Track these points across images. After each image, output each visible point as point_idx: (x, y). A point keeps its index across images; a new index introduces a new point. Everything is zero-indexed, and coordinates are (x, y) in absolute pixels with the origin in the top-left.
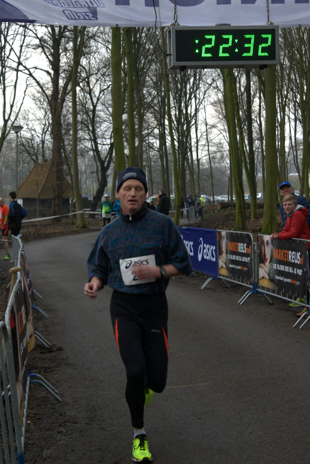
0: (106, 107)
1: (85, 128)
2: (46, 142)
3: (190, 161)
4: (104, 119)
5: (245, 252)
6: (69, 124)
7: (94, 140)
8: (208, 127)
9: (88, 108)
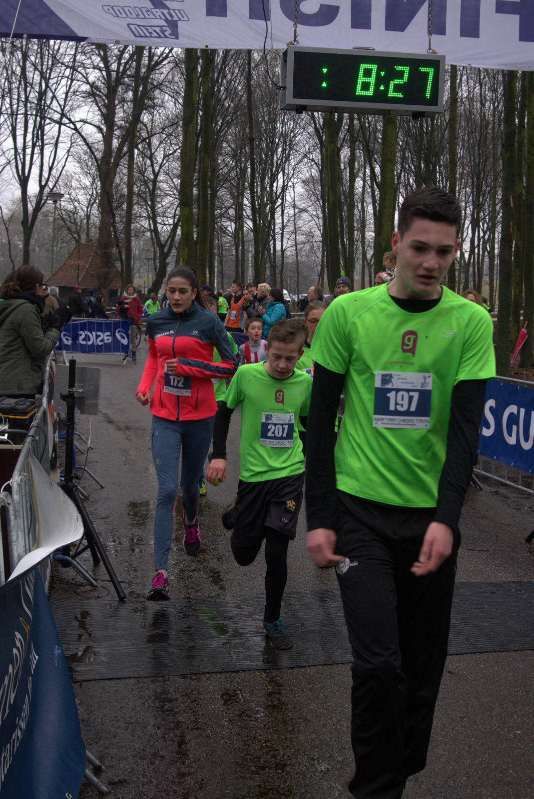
0: (170, 177)
1: (142, 202)
2: (92, 217)
3: (272, 252)
4: (167, 192)
6: (122, 196)
7: (153, 217)
8: (297, 210)
9: (148, 178)
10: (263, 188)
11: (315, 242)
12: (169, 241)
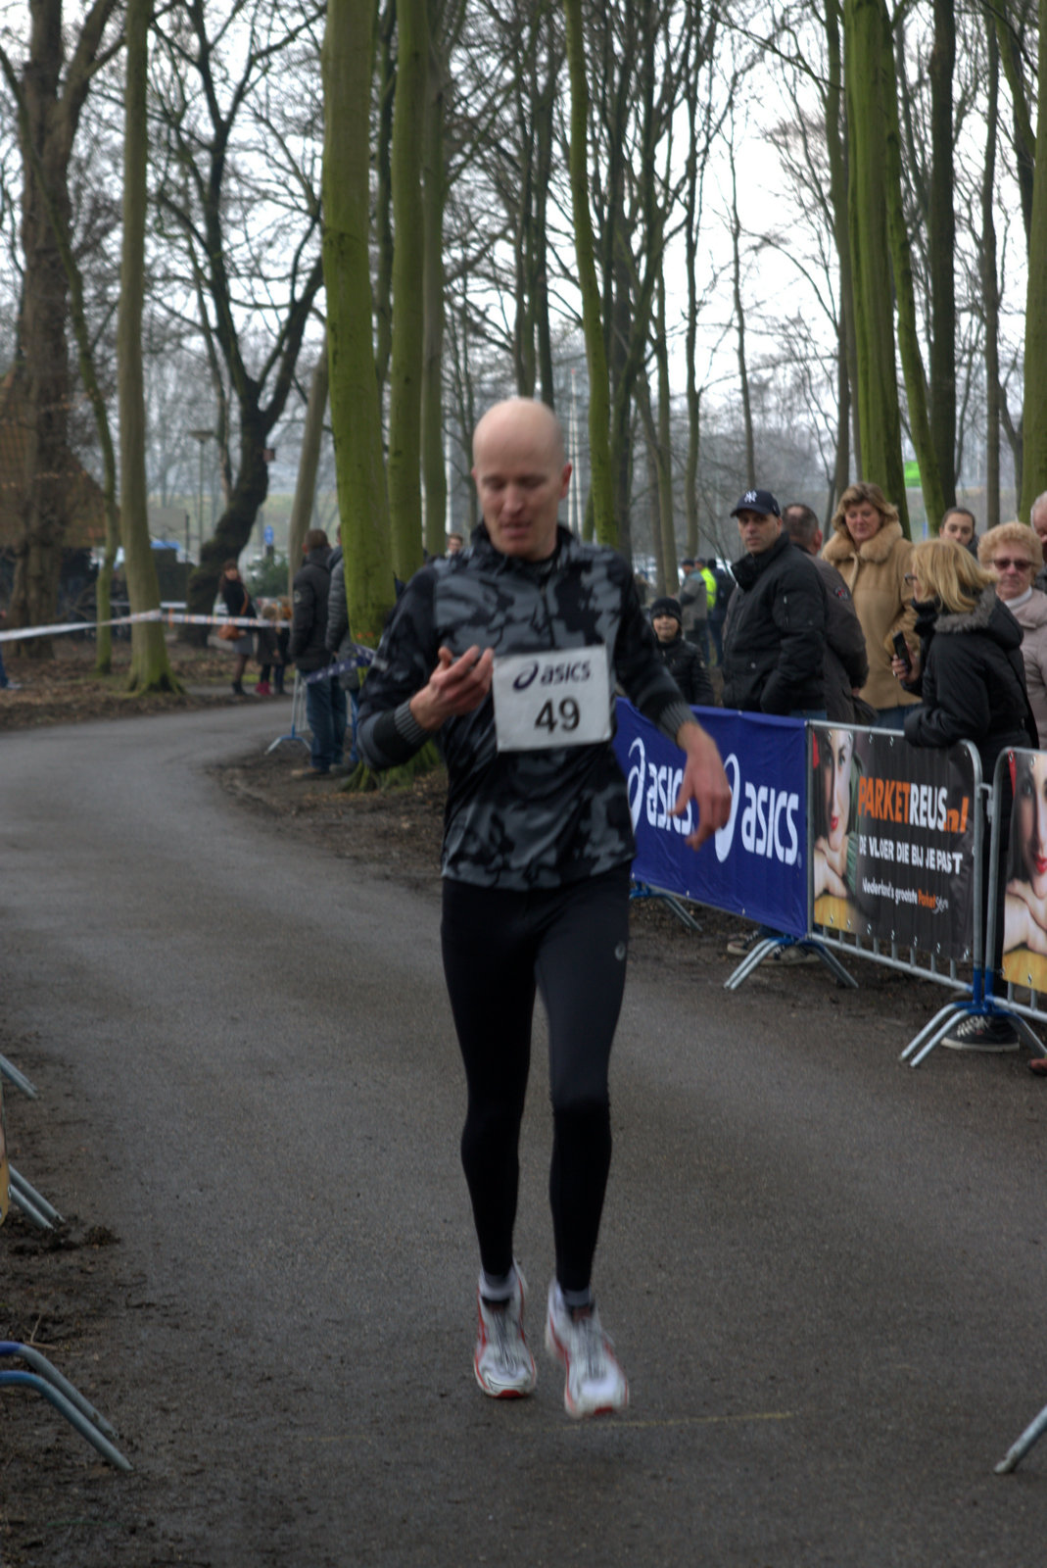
0: (274, 131)
1: (172, 224)
3: (655, 398)
4: (262, 186)
5: (941, 826)
6: (101, 206)
7: (216, 281)
8: (744, 241)
9: (191, 134)
10: (619, 165)
11: (816, 357)
12: (276, 370)
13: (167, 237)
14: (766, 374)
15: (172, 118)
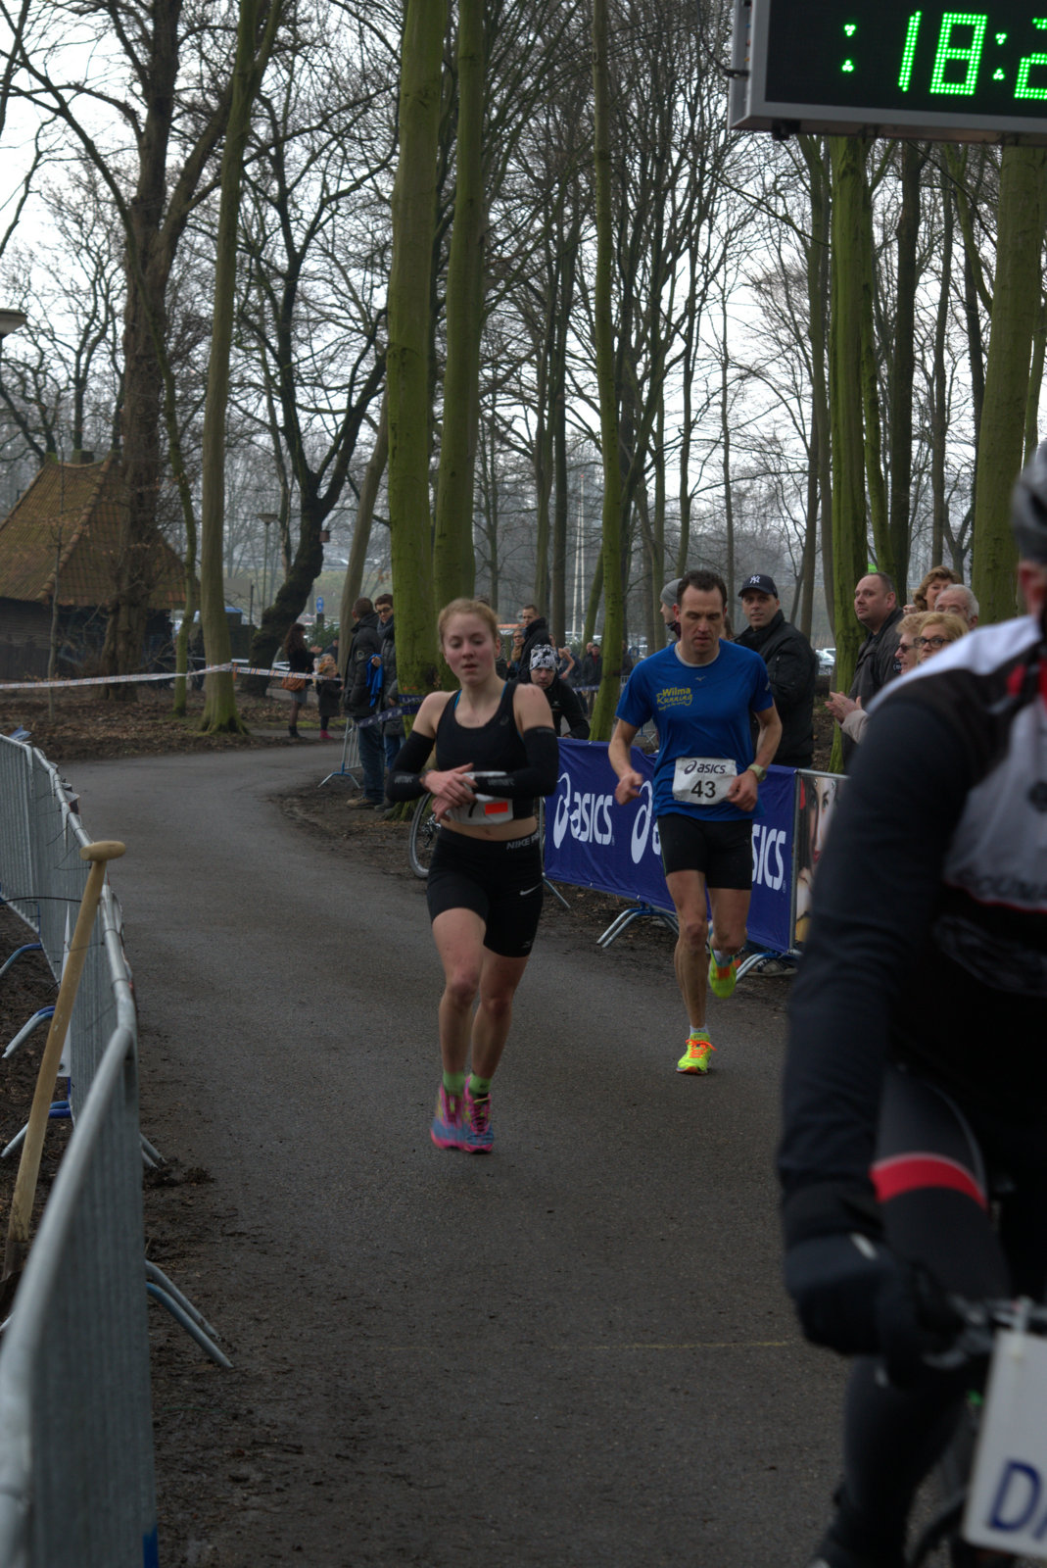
0: (338, 264)
1: (250, 339)
3: (652, 501)
7: (285, 385)
8: (731, 372)
9: (269, 264)
10: (629, 304)
11: (789, 472)
12: (332, 466)
13: (244, 349)
14: (744, 485)
15: (254, 249)
